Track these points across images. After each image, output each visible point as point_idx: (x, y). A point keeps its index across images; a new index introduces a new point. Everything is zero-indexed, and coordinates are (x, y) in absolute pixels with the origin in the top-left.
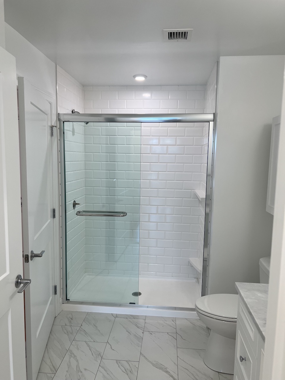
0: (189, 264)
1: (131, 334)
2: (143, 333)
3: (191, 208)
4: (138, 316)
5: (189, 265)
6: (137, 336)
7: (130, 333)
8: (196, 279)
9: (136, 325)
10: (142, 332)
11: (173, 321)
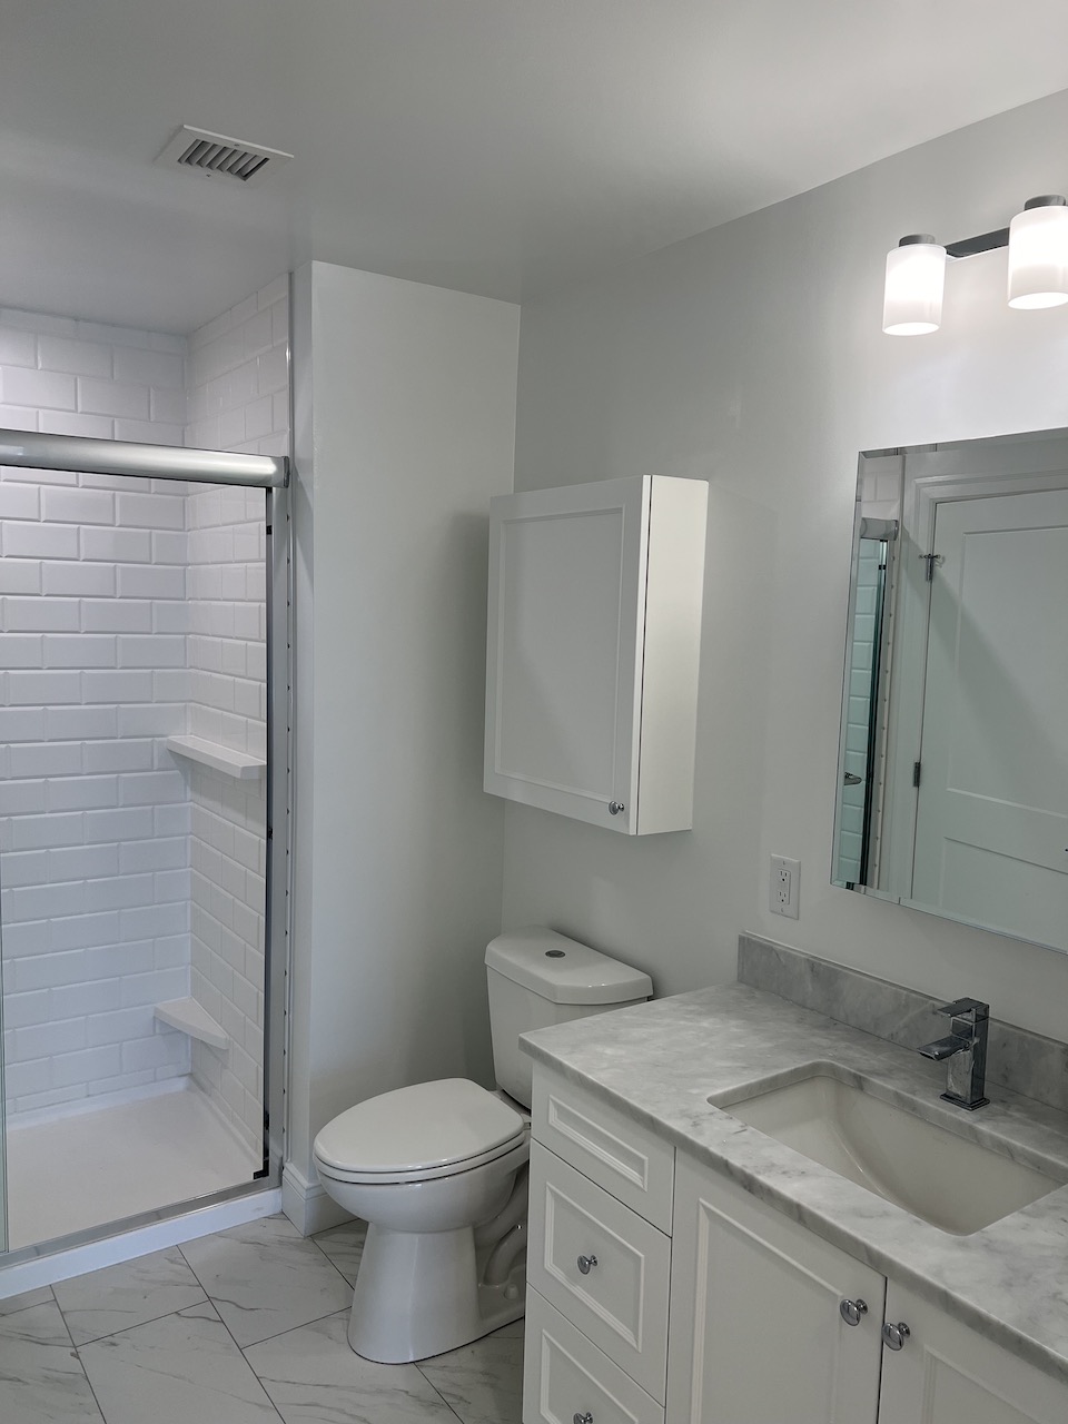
0: (154, 1025)
1: (27, 1384)
2: (76, 1355)
3: (153, 810)
4: (13, 1299)
5: (154, 1031)
6: (58, 1381)
7: (19, 1380)
8: (185, 1079)
9: (28, 1338)
10: (72, 1354)
11: (172, 1262)
